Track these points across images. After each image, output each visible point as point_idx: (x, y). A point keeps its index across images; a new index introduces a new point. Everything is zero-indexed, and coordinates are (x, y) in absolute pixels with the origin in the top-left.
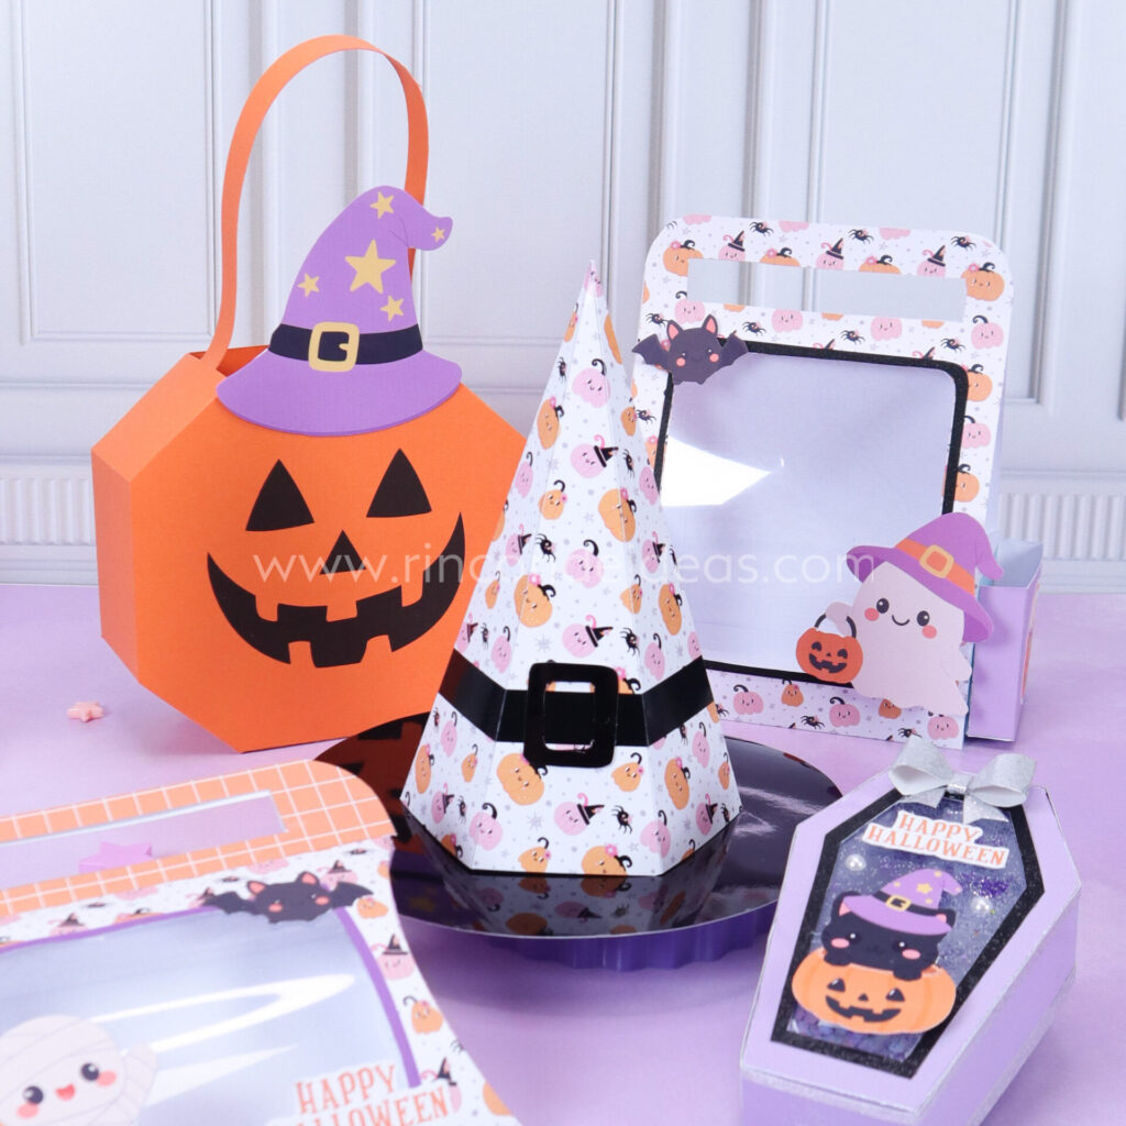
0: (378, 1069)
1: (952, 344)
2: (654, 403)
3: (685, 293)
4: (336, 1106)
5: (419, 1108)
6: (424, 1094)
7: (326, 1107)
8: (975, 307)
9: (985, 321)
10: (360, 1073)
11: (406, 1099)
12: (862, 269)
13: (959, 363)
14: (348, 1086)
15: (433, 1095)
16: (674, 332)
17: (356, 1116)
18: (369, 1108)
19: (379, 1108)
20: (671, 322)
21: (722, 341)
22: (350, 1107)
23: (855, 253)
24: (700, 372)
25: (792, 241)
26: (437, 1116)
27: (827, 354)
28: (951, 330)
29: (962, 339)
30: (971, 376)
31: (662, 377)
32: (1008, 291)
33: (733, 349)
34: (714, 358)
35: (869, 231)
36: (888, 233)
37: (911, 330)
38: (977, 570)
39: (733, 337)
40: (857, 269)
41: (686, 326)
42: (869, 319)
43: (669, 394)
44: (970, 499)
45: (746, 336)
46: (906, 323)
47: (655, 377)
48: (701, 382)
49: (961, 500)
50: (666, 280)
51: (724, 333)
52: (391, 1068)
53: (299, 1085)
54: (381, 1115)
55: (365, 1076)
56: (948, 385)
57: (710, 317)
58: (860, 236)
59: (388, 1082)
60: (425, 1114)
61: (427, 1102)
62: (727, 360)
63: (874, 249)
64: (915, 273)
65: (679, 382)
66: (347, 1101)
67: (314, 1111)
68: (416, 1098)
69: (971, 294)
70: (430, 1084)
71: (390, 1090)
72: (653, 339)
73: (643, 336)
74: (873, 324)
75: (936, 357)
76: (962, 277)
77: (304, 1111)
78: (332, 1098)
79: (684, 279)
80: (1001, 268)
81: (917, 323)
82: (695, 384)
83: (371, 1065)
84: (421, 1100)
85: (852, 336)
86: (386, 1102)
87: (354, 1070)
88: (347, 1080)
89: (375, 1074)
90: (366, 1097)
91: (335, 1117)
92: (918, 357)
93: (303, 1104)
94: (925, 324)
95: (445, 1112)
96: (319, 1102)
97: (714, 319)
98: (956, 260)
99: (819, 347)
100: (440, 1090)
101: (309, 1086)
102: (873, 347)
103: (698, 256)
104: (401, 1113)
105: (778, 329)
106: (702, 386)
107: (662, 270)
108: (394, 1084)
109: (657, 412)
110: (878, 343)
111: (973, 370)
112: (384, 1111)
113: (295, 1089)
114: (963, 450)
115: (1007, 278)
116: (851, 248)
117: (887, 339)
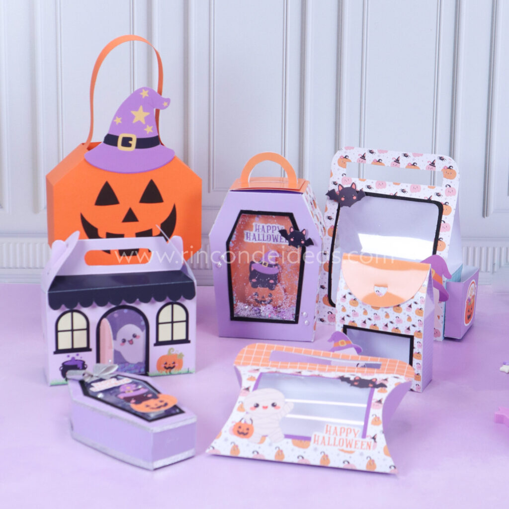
1: (438, 195)
2: (333, 213)
3: (345, 174)
8: (446, 181)
9: (450, 186)
12: (407, 167)
13: (440, 201)
14: (342, 431)
16: (341, 188)
20: (340, 185)
21: (358, 192)
23: (404, 162)
24: (349, 203)
25: (382, 157)
27: (394, 197)
28: (438, 189)
29: (442, 193)
30: (444, 206)
31: (336, 205)
32: (458, 176)
33: (361, 195)
34: (355, 198)
35: (409, 154)
36: (415, 155)
37: (424, 189)
38: (443, 276)
39: (361, 191)
40: (405, 167)
41: (345, 186)
42: (409, 185)
43: (338, 210)
44: (442, 250)
45: (366, 190)
46: (422, 186)
47: (333, 205)
48: (350, 206)
49: (440, 251)
50: (338, 170)
51: (358, 189)
56: (436, 209)
57: (353, 183)
58: (406, 155)
60: (363, 447)
62: (359, 199)
63: (410, 160)
64: (425, 169)
65: (342, 206)
69: (445, 177)
72: (333, 191)
73: (330, 189)
74: (411, 186)
75: (433, 199)
76: (442, 170)
79: (345, 169)
80: (456, 168)
81: (426, 187)
82: (348, 207)
85: (403, 191)
88: (343, 429)
90: (347, 436)
92: (426, 199)
94: (429, 187)
97: (355, 184)
98: (440, 165)
99: (392, 195)
102: (411, 195)
103: (350, 161)
104: (356, 444)
105: (377, 188)
106: (350, 208)
107: (337, 166)
109: (334, 217)
110: (413, 194)
111: (445, 204)
114: (440, 233)
115: (457, 172)
116: (403, 160)
117: (416, 192)
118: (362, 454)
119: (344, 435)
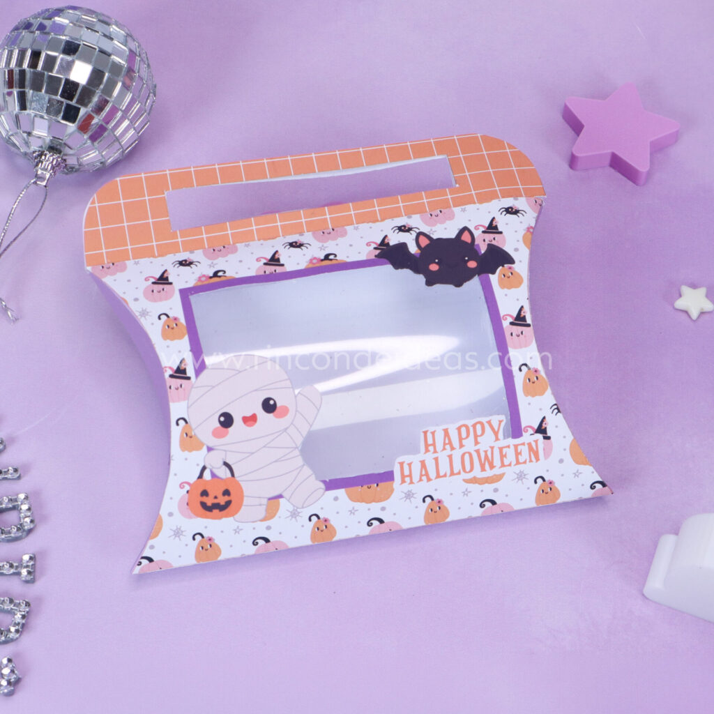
0: (489, 422)
4: (453, 448)
5: (518, 454)
6: (523, 444)
7: (444, 449)
10: (474, 426)
11: (509, 447)
14: (464, 434)
15: (530, 444)
17: (467, 457)
18: (478, 451)
19: (486, 452)
22: (464, 450)
26: (531, 461)
52: (500, 422)
53: (425, 433)
54: (486, 456)
55: (479, 427)
59: (496, 433)
60: (521, 459)
61: (525, 450)
66: (461, 446)
67: (435, 451)
68: (516, 446)
70: (528, 437)
71: (497, 439)
77: (427, 450)
78: (450, 443)
83: (484, 420)
84: (520, 448)
86: (492, 448)
87: (470, 423)
88: (463, 430)
89: (487, 427)
90: (477, 443)
91: (450, 457)
93: (427, 446)
95: (537, 459)
96: (439, 445)
100: (536, 442)
101: (433, 433)
104: (503, 456)
108: (501, 435)
112: (489, 454)
113: (422, 435)
118: (521, 476)
119: (469, 444)
